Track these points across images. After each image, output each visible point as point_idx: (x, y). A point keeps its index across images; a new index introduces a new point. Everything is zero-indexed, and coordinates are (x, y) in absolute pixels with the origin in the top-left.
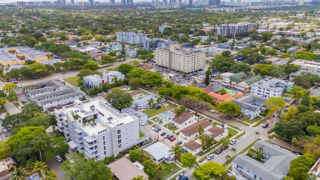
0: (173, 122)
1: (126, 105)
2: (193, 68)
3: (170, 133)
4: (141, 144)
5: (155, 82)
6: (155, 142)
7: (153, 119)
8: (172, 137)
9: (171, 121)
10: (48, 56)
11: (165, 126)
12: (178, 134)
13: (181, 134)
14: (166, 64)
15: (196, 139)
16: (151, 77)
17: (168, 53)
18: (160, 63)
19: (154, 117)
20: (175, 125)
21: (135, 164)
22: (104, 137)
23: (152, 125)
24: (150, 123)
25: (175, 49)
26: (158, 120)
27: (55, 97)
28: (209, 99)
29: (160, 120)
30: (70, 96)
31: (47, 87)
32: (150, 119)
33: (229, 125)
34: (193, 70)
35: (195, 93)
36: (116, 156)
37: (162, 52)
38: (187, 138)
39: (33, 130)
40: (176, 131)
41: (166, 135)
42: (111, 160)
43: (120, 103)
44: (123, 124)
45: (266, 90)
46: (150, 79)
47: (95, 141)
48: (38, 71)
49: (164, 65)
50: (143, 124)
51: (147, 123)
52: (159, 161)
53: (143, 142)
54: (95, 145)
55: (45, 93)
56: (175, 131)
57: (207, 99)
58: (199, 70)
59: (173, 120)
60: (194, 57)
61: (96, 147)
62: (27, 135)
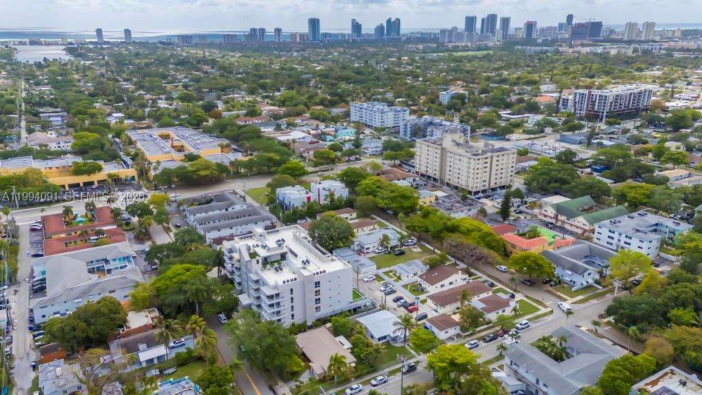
0: (419, 280)
1: (341, 244)
2: (487, 183)
3: (409, 297)
4: (355, 310)
5: (402, 206)
6: (379, 310)
7: (386, 273)
8: (411, 305)
9: (416, 278)
10: (222, 147)
11: (405, 286)
12: (424, 302)
13: (430, 302)
14: (435, 172)
15: (455, 313)
16: (396, 197)
17: (439, 151)
18: (423, 170)
19: (387, 269)
20: (423, 286)
21: (337, 339)
22: (292, 290)
23: (382, 282)
24: (378, 278)
25: (452, 143)
26: (394, 274)
27: (227, 222)
28: (498, 244)
29: (398, 275)
30: (251, 222)
31: (213, 203)
32: (380, 272)
34: (487, 187)
35: (473, 231)
36: (309, 324)
37: (429, 148)
38: (439, 310)
39: (188, 270)
40: (422, 297)
41: (402, 301)
42: (302, 328)
43: (332, 239)
44: (324, 272)
45: (623, 236)
46: (393, 199)
47: (277, 295)
48: (203, 173)
49: (431, 173)
50: (366, 279)
51: (374, 277)
52: (379, 339)
53: (359, 308)
54: (277, 301)
55: (211, 213)
56: (419, 297)
57: (493, 244)
58: (499, 187)
59: (421, 277)
60: (489, 160)
61: (278, 304)
62: (180, 276)
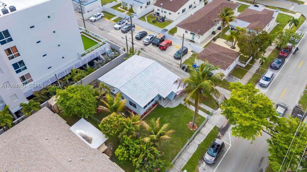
0: (156, 8)
3: (155, 31)
4: (91, 63)
7: (115, 7)
8: (162, 40)
9: (151, 7)
11: (142, 18)
12: (173, 31)
13: (181, 31)
19: (114, 4)
20: (162, 15)
23: (113, 19)
24: (107, 15)
26: (123, 8)
29: (129, 7)
32: (108, 7)
33: (266, 6)
38: (196, 39)
40: (169, 27)
41: (148, 37)
50: (93, 18)
51: (102, 14)
53: (97, 59)
56: (165, 28)
59: (157, 4)
